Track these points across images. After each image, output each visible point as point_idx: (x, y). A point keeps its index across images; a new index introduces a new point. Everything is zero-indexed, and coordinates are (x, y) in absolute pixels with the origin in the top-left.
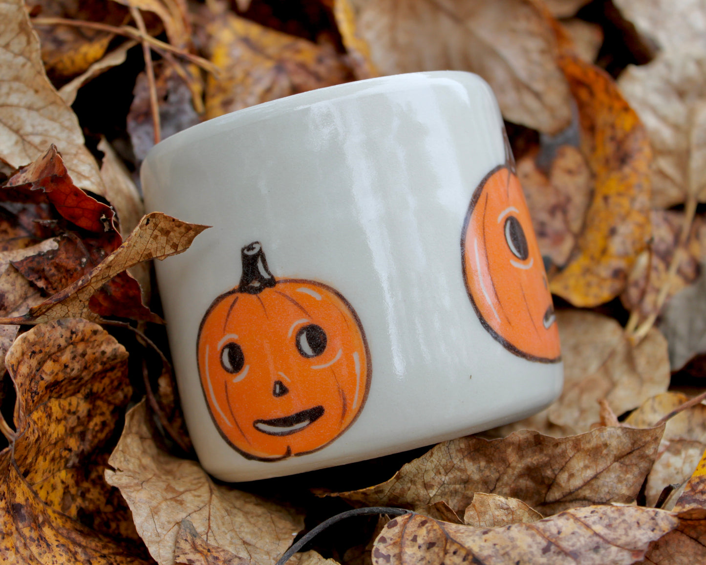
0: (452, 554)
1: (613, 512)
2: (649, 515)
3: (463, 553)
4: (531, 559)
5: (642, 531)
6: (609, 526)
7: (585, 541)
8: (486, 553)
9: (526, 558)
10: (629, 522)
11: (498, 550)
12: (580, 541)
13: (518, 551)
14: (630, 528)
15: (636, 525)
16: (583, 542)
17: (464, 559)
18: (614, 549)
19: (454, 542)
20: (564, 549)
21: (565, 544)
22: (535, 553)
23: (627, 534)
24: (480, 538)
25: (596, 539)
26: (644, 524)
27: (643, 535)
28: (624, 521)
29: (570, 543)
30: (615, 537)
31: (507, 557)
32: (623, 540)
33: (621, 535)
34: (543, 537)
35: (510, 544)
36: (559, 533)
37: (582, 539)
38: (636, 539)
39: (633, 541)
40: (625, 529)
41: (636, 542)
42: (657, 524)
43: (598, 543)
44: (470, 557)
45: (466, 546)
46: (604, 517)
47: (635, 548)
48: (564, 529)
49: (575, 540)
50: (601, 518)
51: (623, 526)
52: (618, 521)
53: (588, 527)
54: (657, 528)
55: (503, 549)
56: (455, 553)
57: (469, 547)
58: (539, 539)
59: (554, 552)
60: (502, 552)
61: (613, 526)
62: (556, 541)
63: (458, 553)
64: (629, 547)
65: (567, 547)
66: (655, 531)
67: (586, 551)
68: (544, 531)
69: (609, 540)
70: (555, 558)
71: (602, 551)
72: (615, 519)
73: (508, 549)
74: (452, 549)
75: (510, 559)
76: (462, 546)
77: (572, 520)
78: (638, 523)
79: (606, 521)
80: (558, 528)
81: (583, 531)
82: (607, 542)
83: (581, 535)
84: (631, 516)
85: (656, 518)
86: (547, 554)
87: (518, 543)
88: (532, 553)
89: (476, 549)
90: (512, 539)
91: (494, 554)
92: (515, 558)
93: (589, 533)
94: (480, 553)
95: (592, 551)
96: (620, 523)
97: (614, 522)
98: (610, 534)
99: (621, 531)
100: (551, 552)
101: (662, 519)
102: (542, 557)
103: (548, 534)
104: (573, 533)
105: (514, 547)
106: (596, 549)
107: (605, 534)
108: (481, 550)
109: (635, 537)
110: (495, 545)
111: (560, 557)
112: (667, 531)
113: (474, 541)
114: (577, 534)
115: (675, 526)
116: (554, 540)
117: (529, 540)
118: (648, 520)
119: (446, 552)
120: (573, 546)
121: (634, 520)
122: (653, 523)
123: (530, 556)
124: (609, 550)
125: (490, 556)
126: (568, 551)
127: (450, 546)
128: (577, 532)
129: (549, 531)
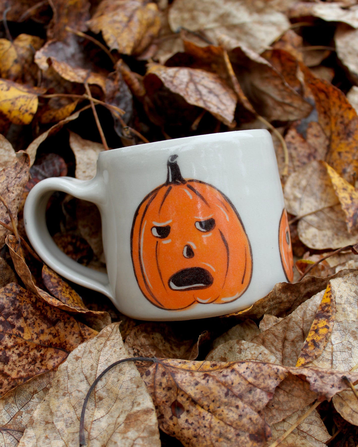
0: (181, 396)
1: (257, 369)
2: (274, 371)
3: (187, 397)
4: (220, 399)
5: (271, 381)
6: (255, 377)
7: (245, 388)
8: (198, 397)
9: (217, 399)
10: (265, 375)
11: (203, 394)
12: (242, 388)
13: (213, 395)
14: (266, 379)
15: (268, 376)
16: (244, 388)
17: (187, 399)
18: (258, 390)
19: (181, 390)
20: (236, 394)
21: (236, 391)
22: (222, 396)
23: (264, 382)
24: (194, 388)
25: (250, 386)
26: (272, 376)
27: (272, 383)
28: (263, 375)
29: (238, 390)
30: (258, 383)
31: (208, 398)
32: (263, 385)
33: (261, 383)
34: (225, 386)
35: (209, 391)
36: (232, 384)
37: (243, 386)
38: (269, 386)
39: (267, 386)
40: (263, 379)
41: (269, 387)
42: (278, 376)
43: (251, 388)
44: (190, 399)
45: (188, 393)
46: (253, 372)
47: (268, 390)
48: (235, 381)
49: (240, 387)
50: (251, 372)
51: (262, 377)
52: (260, 375)
53: (246, 379)
54: (278, 378)
55: (206, 393)
56: (182, 395)
57: (189, 393)
58: (223, 388)
59: (231, 395)
60: (205, 395)
61: (258, 377)
62: (231, 388)
63: (184, 396)
64: (265, 390)
65: (237, 392)
66: (277, 380)
67: (245, 393)
68: (225, 383)
69: (256, 385)
70: (231, 399)
71: (253, 392)
72: (258, 373)
73: (208, 394)
74: (181, 393)
75: (209, 399)
76: (186, 393)
77: (238, 375)
78: (269, 376)
79: (254, 375)
80: (232, 381)
81: (243, 382)
82: (255, 386)
83: (242, 384)
84: (266, 372)
85: (278, 373)
86: (227, 397)
87: (213, 391)
88: (220, 396)
89: (193, 395)
90: (210, 389)
91: (201, 397)
92: (212, 398)
93: (247, 383)
94: (195, 397)
95: (248, 393)
96: (260, 376)
97: (257, 375)
98: (256, 382)
99: (261, 380)
100: (229, 396)
101: (281, 374)
102: (225, 398)
103: (227, 384)
104: (239, 384)
105: (212, 393)
106: (250, 391)
107: (254, 382)
108: (195, 395)
109: (268, 385)
110: (202, 391)
111: (234, 398)
112: (283, 379)
113: (191, 389)
114: (241, 384)
115: (287, 377)
116: (230, 388)
117: (218, 388)
118: (274, 374)
119: (178, 395)
120: (239, 391)
121: (267, 374)
122: (276, 376)
123: (219, 398)
124: (256, 391)
125: (200, 398)
126: (237, 395)
127: (180, 392)
128: (241, 383)
129: (228, 383)
